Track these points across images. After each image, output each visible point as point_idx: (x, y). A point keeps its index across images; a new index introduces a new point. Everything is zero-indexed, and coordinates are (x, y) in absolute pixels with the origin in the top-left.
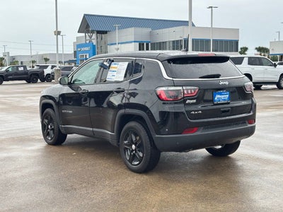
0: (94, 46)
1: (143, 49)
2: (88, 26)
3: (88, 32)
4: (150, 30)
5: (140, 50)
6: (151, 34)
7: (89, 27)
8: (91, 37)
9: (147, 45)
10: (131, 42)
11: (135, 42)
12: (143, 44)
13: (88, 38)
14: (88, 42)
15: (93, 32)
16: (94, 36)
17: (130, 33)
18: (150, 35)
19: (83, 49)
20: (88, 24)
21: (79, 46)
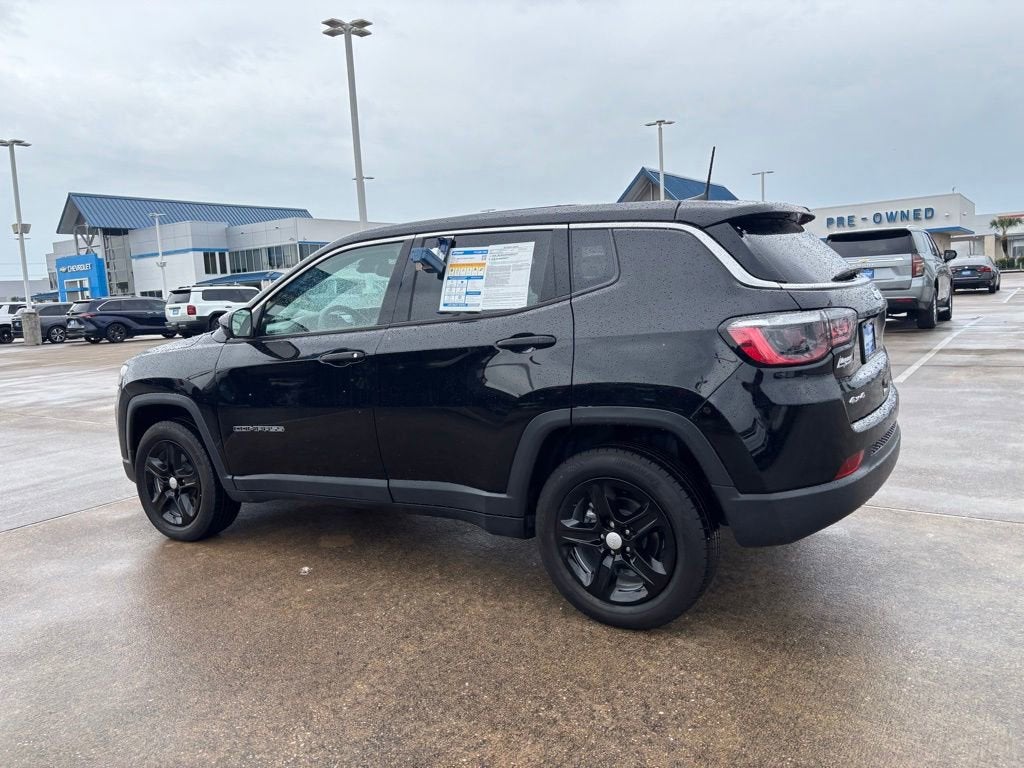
0: (100, 262)
1: (215, 272)
2: (80, 219)
3: (83, 232)
4: (224, 225)
5: (207, 272)
6: (228, 234)
7: (84, 221)
8: (90, 242)
9: (222, 256)
10: (186, 251)
11: (194, 250)
12: (213, 255)
13: (82, 244)
14: (83, 252)
15: (93, 231)
16: (98, 240)
17: (184, 232)
18: (227, 237)
19: (73, 268)
20: (80, 214)
21: (61, 262)
